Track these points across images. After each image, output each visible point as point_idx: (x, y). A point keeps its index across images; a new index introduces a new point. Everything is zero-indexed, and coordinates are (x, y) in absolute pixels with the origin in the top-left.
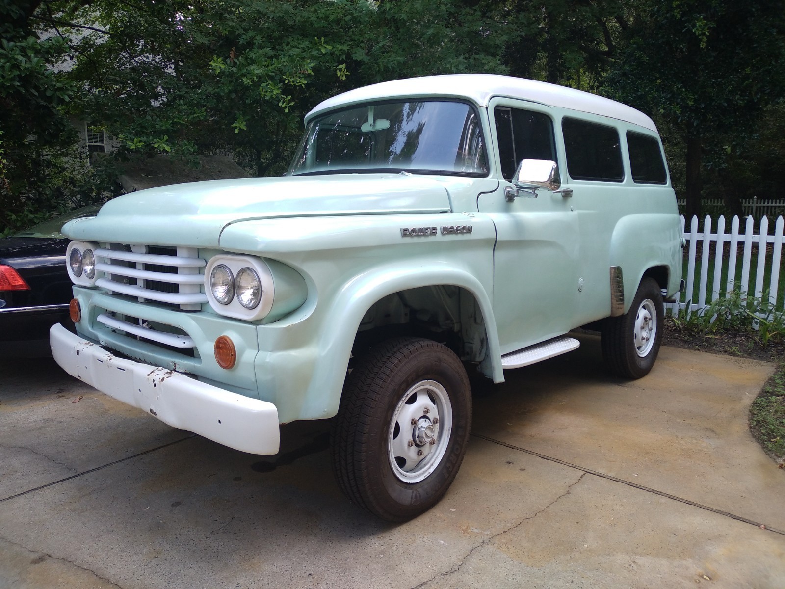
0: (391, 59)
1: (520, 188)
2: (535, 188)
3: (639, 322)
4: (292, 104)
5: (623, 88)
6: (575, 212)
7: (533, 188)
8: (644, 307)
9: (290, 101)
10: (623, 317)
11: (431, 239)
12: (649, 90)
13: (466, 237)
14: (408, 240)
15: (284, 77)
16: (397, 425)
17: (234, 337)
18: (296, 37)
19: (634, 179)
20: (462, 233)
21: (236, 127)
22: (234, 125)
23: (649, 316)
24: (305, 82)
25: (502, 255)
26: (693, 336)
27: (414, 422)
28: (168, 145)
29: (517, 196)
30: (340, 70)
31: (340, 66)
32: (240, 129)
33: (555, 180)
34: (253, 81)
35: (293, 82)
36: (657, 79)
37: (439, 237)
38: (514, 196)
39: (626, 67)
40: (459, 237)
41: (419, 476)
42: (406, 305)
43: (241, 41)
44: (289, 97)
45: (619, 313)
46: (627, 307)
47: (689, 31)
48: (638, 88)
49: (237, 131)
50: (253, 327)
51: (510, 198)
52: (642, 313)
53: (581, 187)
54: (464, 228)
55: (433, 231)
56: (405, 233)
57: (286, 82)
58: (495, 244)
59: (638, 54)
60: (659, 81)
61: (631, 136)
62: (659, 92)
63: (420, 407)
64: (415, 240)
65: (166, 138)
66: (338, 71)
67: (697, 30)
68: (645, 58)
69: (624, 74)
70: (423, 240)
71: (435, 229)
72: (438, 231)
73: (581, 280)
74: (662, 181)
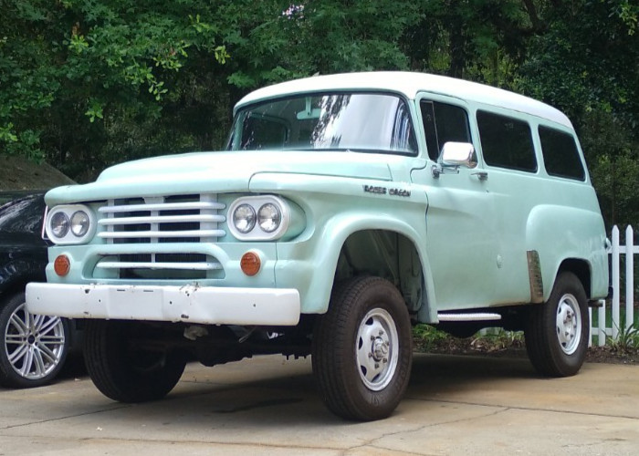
0: (271, 41)
1: (444, 166)
2: (457, 166)
3: (561, 317)
4: (165, 91)
5: (544, 81)
6: (491, 194)
7: (456, 166)
8: (566, 302)
9: (163, 87)
10: (543, 304)
11: (383, 196)
12: (573, 84)
13: (406, 199)
14: (368, 194)
15: (155, 59)
16: (361, 339)
17: (258, 252)
18: (152, 13)
19: (547, 171)
20: (403, 195)
21: (91, 116)
22: (88, 113)
23: (572, 311)
24: (180, 65)
25: (433, 219)
26: (630, 354)
27: (373, 339)
28: (13, 134)
29: (442, 173)
30: (219, 52)
31: (219, 48)
32: (96, 117)
33: (473, 159)
34: (118, 63)
35: (165, 64)
36: (583, 70)
37: (387, 196)
38: (439, 173)
39: (547, 56)
40: (402, 198)
41: (378, 386)
42: (351, 265)
43: (90, 17)
44: (162, 84)
45: (539, 300)
46: (547, 297)
47: (616, 16)
48: (561, 81)
49: (92, 120)
50: (274, 244)
51: (436, 175)
52: (564, 308)
53: (495, 172)
54: (405, 191)
55: (384, 191)
56: (366, 189)
57: (157, 64)
58: (427, 209)
59: (558, 40)
60: (585, 73)
61: (543, 131)
62: (586, 86)
63: (376, 329)
64: (372, 195)
65: (11, 125)
66: (216, 54)
67: (624, 15)
68: (568, 47)
69: (546, 64)
70: (377, 196)
71: (385, 189)
72: (387, 191)
73: (499, 257)
74: (580, 177)
